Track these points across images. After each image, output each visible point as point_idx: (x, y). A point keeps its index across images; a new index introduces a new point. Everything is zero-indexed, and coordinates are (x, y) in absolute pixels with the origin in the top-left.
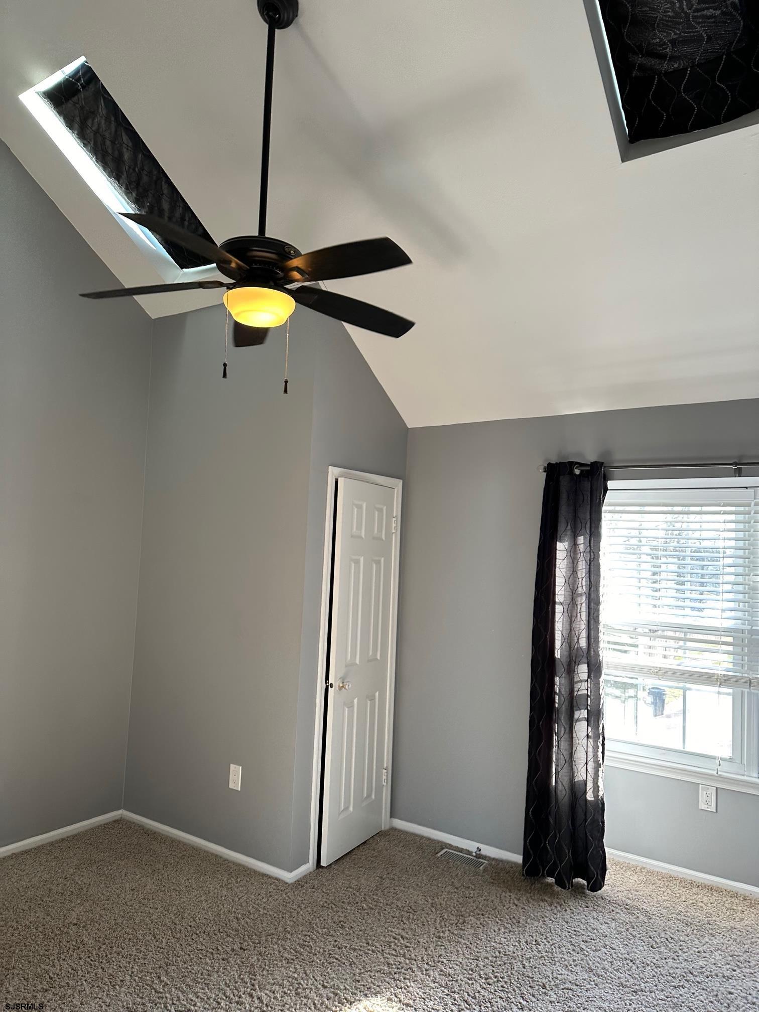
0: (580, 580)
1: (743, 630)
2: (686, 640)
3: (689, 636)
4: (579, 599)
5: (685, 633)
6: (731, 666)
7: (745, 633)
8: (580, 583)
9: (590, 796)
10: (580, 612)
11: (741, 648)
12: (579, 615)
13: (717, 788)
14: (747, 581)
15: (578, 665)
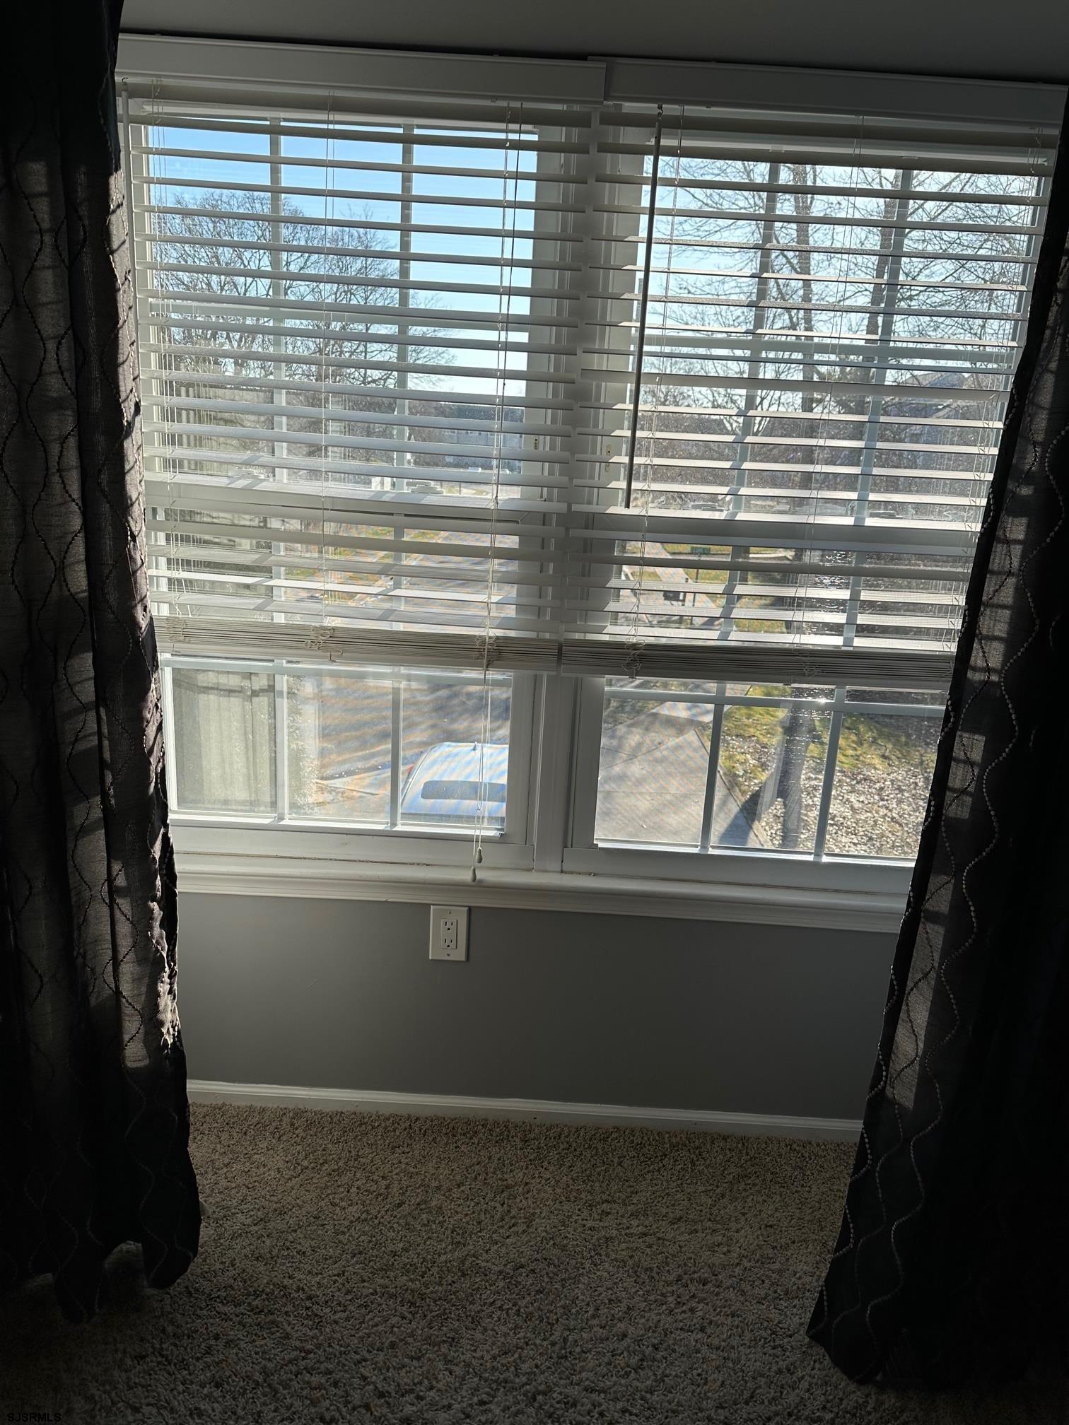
0: (51, 346)
1: (545, 514)
2: (400, 548)
3: (410, 536)
4: (53, 419)
5: (399, 532)
6: (511, 612)
7: (550, 524)
8: (51, 355)
9: (135, 1054)
10: (59, 470)
11: (538, 564)
12: (56, 479)
13: (470, 909)
14: (562, 371)
15: (68, 658)
